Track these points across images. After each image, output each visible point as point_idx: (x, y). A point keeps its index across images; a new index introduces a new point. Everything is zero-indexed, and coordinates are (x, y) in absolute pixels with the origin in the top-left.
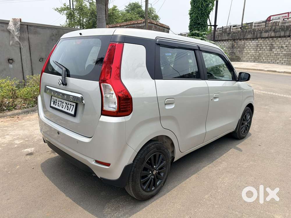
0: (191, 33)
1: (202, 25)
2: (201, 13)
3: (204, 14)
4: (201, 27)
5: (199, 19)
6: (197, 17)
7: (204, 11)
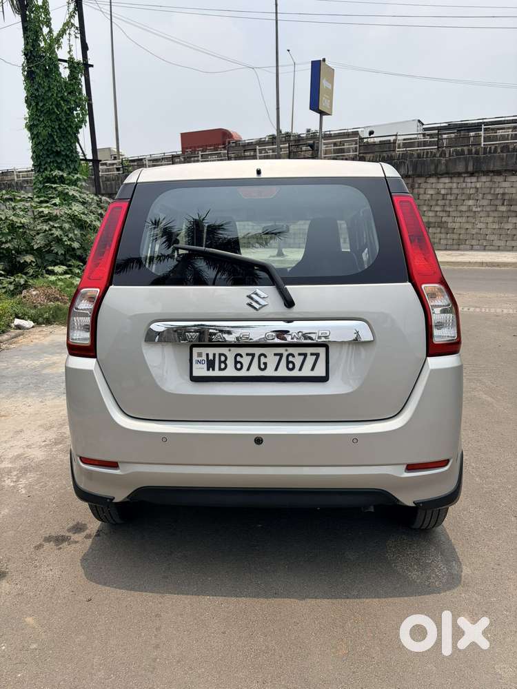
0: (44, 177)
1: (67, 156)
2: (59, 128)
3: (68, 131)
4: (64, 162)
5: (55, 142)
6: (51, 136)
7: (65, 124)
